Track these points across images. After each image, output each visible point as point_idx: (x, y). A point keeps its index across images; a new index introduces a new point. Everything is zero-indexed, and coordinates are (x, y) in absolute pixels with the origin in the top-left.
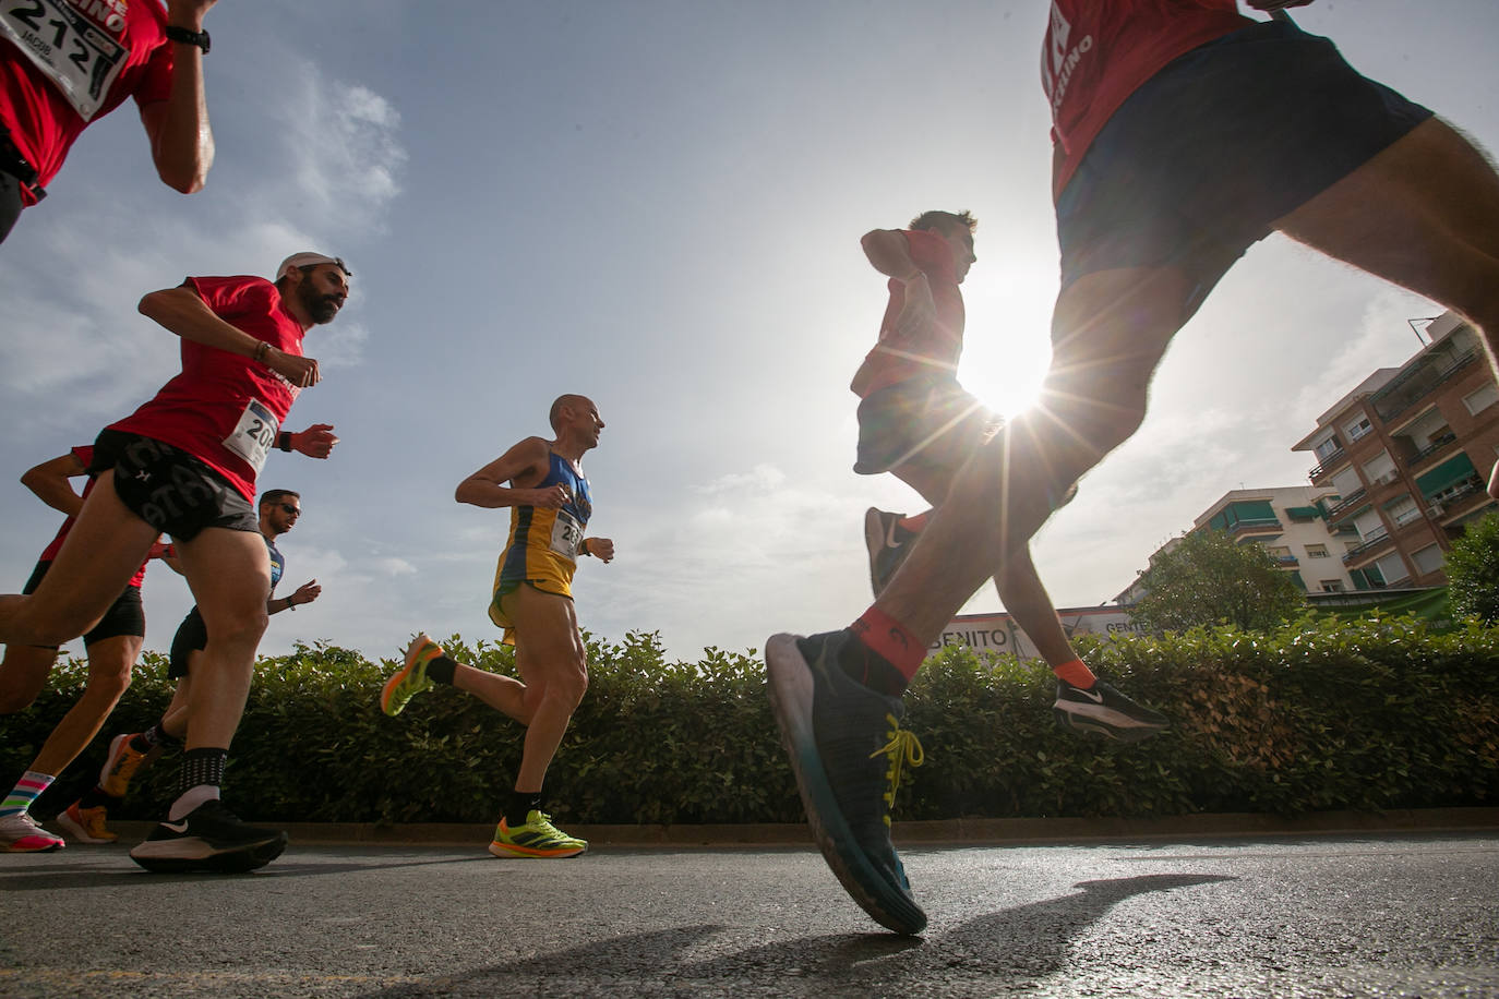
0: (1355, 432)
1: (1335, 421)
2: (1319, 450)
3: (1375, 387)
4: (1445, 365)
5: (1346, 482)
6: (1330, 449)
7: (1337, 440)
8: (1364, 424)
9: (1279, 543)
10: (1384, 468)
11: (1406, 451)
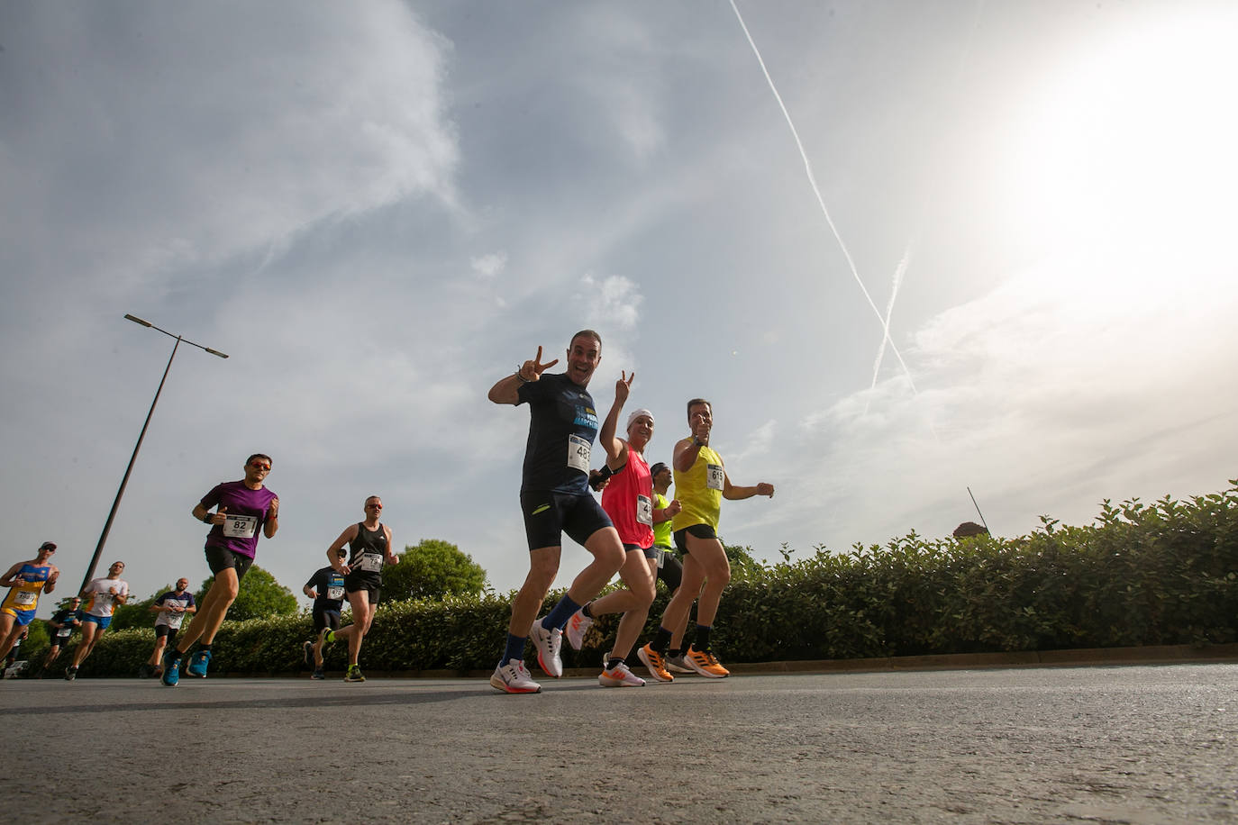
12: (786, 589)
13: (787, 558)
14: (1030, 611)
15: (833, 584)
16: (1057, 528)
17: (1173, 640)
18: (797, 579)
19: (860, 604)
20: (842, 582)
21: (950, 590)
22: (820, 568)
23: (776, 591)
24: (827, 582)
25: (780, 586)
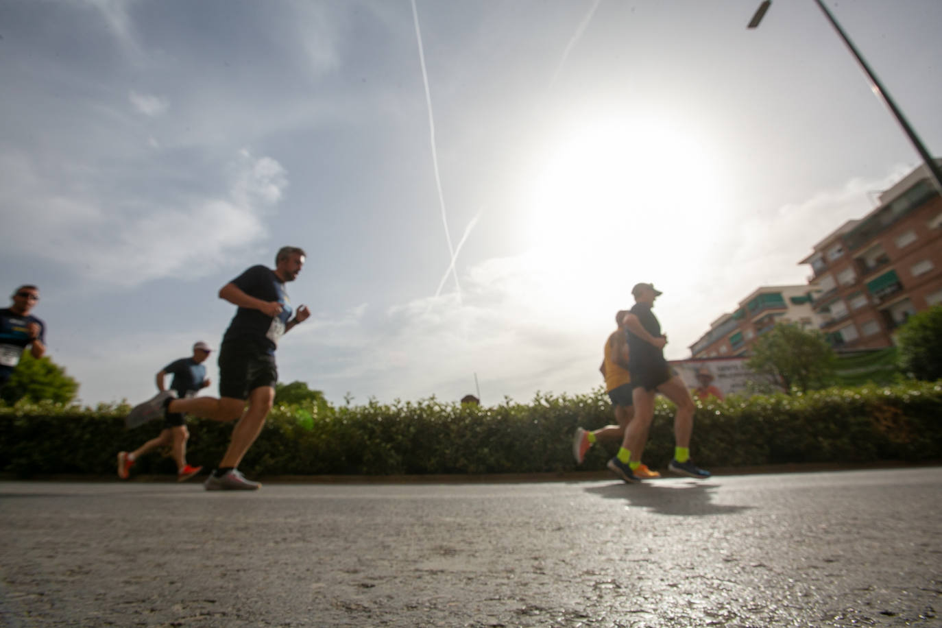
0: (834, 255)
1: (823, 249)
2: (813, 265)
3: (848, 230)
4: (886, 219)
5: (827, 284)
6: (819, 265)
7: (824, 259)
8: (839, 251)
9: (786, 316)
10: (849, 276)
11: (862, 267)
12: (342, 424)
13: (348, 402)
14: (486, 450)
15: (376, 424)
16: (512, 404)
17: (549, 470)
18: (351, 419)
19: (390, 439)
20: (381, 424)
21: (447, 435)
22: (369, 413)
23: (334, 425)
24: (371, 422)
25: (338, 422)
